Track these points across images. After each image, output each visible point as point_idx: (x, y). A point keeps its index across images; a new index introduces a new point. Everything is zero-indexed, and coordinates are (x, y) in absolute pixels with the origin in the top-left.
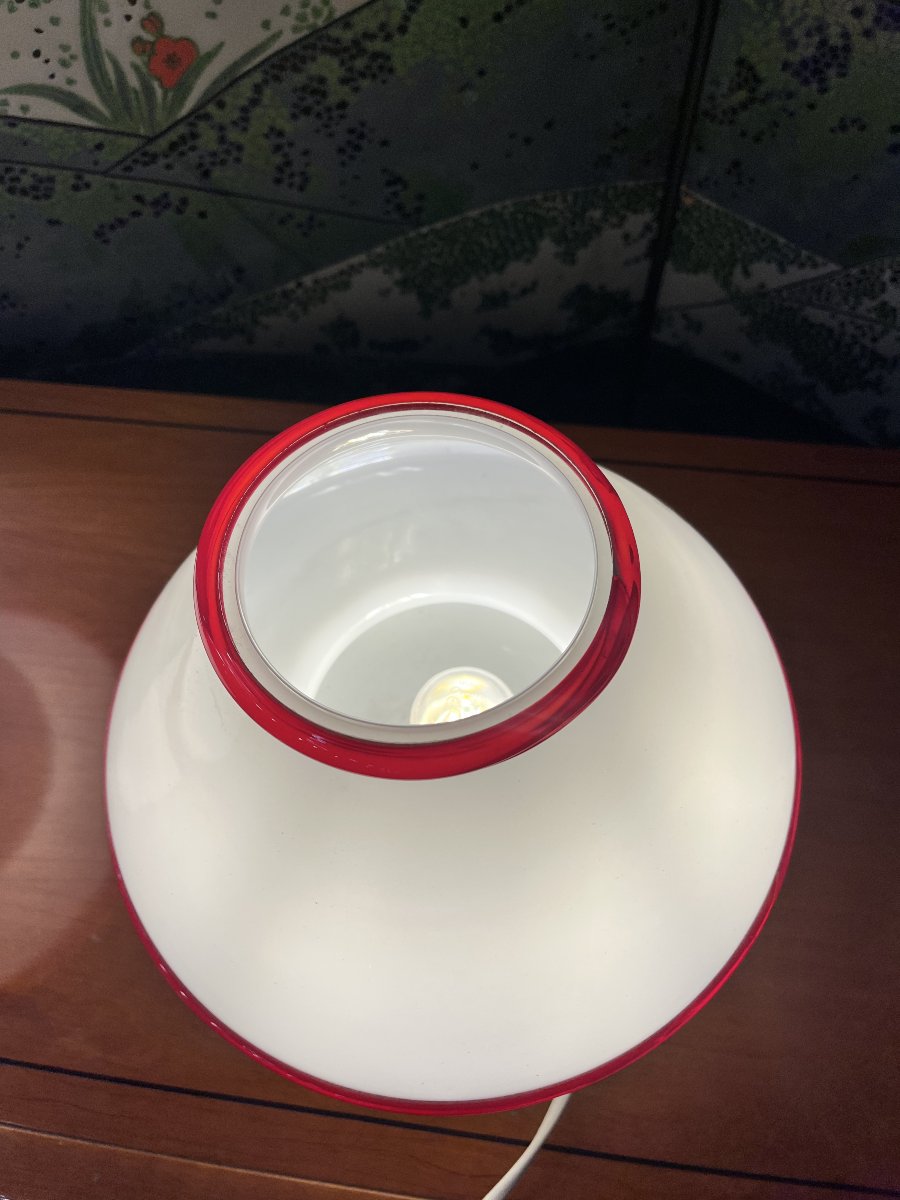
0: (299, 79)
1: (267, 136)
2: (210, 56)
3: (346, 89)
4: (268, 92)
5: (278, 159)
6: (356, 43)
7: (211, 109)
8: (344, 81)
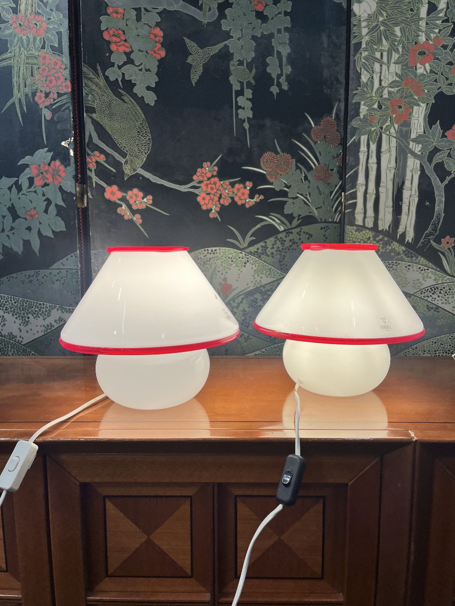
0: (252, 298)
1: (242, 311)
2: (235, 289)
3: (262, 302)
4: (245, 300)
5: (243, 318)
6: (265, 292)
7: (232, 302)
8: (262, 300)
